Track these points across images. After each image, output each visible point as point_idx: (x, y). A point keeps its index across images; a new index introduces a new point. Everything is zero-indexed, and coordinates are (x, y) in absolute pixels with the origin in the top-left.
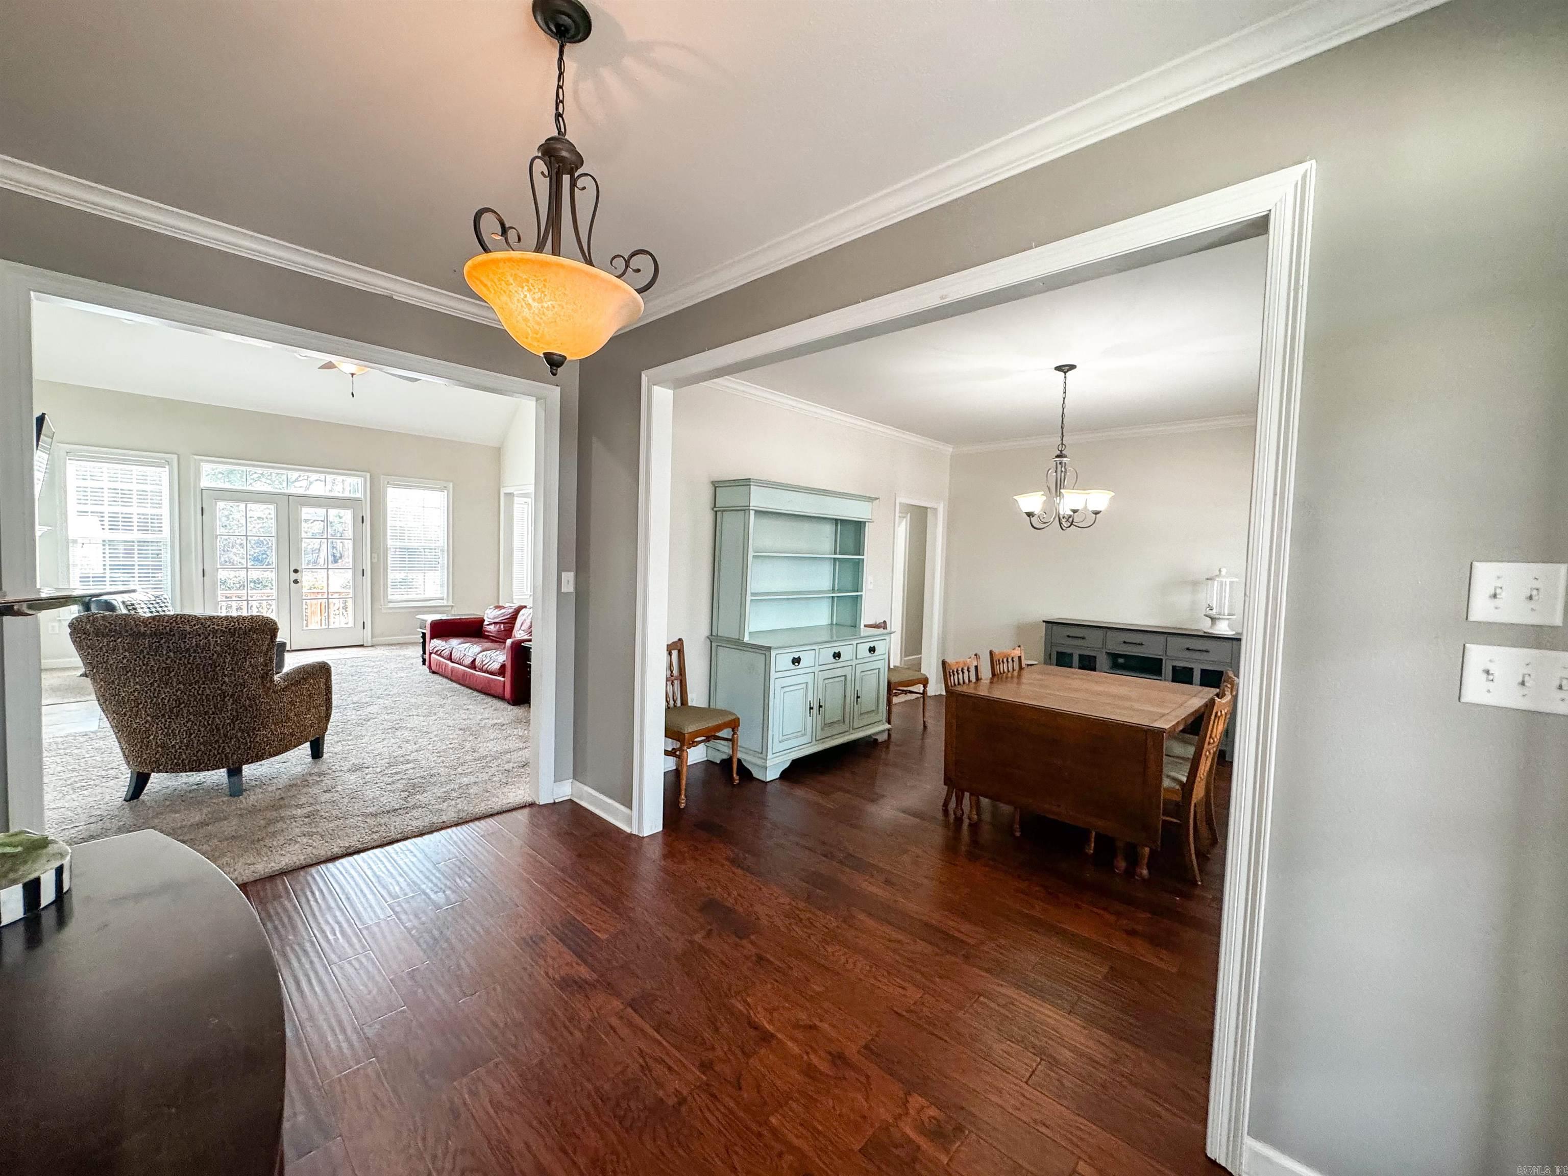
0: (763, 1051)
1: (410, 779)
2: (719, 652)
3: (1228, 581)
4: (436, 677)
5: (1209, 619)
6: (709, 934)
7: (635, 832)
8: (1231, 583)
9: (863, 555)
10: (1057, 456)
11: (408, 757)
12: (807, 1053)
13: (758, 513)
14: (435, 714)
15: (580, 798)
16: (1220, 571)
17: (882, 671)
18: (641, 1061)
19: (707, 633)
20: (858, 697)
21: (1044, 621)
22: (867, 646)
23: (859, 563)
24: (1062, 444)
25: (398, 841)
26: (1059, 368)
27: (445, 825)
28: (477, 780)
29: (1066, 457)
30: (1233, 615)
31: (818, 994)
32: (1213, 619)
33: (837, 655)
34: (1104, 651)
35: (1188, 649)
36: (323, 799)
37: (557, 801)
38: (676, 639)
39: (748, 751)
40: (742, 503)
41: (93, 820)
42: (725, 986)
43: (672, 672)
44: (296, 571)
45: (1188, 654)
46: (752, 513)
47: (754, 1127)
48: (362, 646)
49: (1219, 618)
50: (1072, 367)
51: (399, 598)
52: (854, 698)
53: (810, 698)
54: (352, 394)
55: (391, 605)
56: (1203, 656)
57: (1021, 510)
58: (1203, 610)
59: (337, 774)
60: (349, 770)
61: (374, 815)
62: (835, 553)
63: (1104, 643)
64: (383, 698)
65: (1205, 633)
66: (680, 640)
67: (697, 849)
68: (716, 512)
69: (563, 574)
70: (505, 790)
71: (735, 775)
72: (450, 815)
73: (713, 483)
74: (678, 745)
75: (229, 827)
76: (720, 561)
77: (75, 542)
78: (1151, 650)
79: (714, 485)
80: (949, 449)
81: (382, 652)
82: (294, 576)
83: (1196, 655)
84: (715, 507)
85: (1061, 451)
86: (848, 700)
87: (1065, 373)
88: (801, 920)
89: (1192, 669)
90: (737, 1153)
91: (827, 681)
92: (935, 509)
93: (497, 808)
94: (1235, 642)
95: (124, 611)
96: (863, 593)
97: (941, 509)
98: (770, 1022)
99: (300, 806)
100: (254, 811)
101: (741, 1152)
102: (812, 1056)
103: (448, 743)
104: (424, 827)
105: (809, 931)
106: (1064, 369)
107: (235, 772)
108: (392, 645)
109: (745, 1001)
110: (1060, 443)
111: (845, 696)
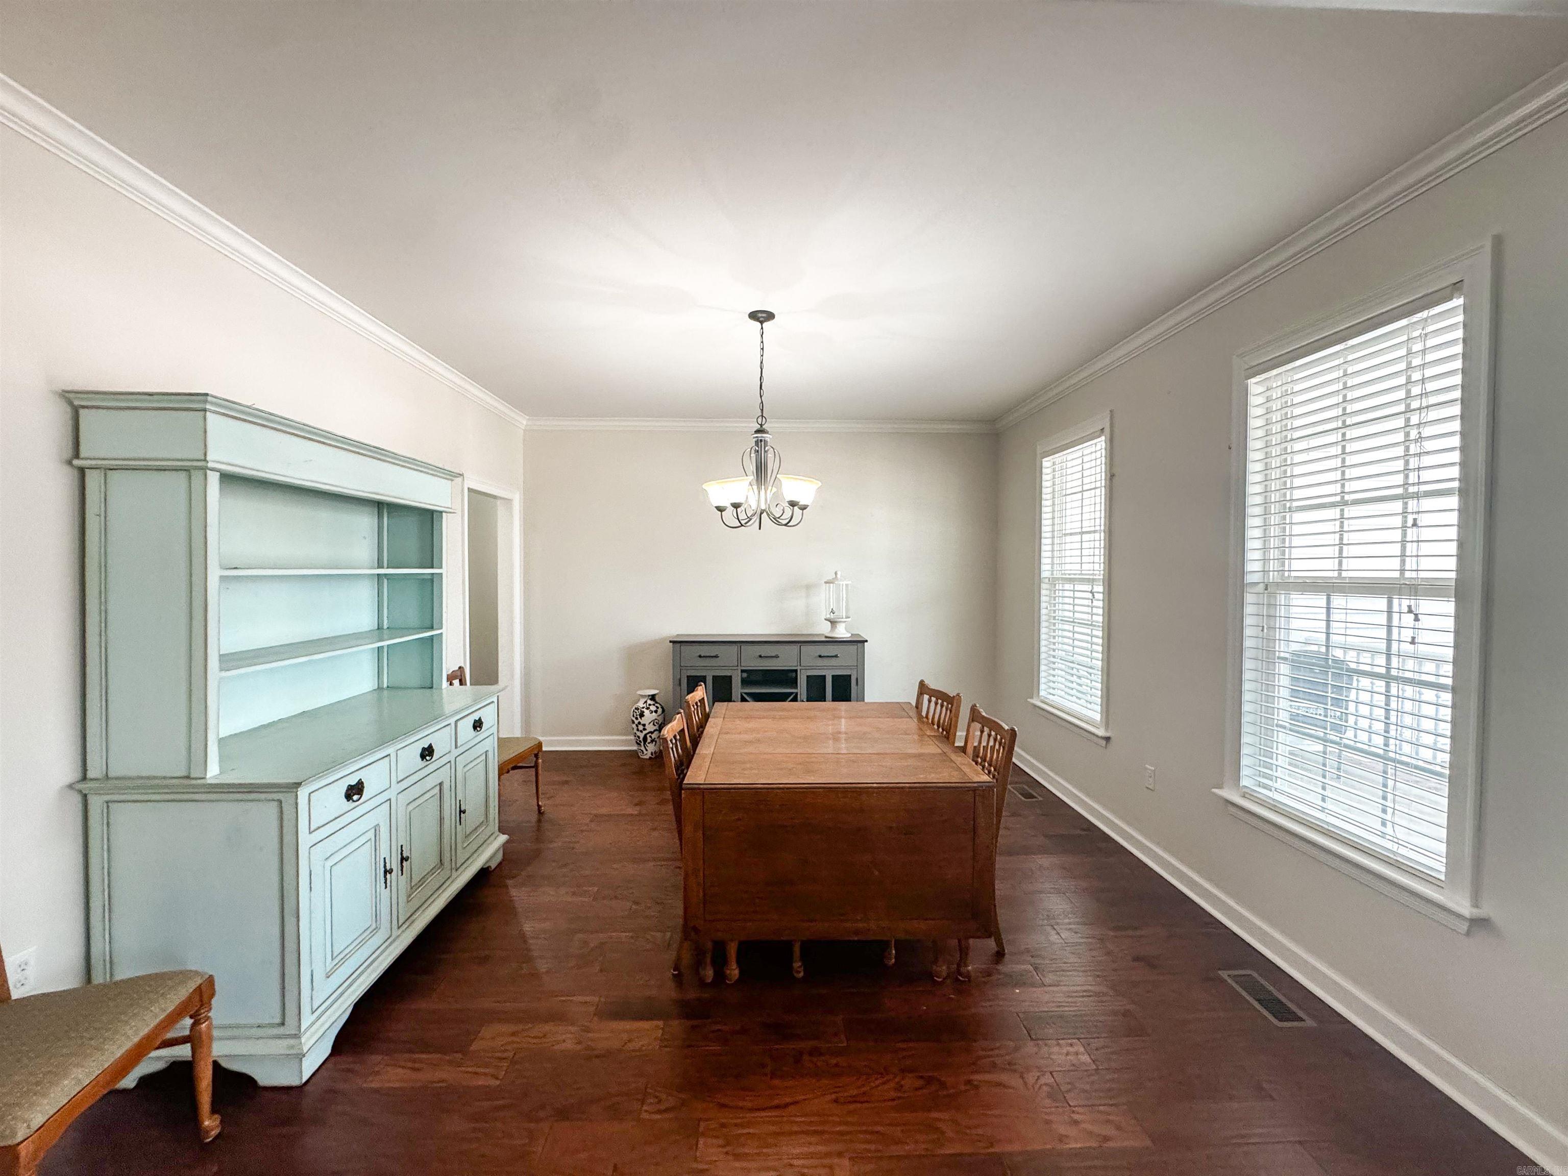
2: (115, 815)
3: (845, 583)
5: (829, 623)
8: (847, 585)
9: (441, 567)
10: (757, 431)
13: (228, 478)
16: (836, 573)
17: (490, 755)
20: (462, 812)
21: (670, 642)
22: (470, 721)
23: (432, 581)
24: (762, 416)
26: (754, 316)
29: (767, 432)
30: (849, 618)
32: (833, 623)
33: (427, 753)
34: (740, 668)
35: (820, 656)
39: (236, 1031)
40: (186, 451)
45: (820, 662)
46: (213, 479)
49: (840, 622)
50: (770, 316)
52: (454, 812)
53: (384, 852)
56: (833, 662)
57: (710, 502)
58: (824, 614)
62: (380, 566)
63: (739, 659)
65: (826, 637)
68: (82, 471)
71: (207, 1113)
73: (67, 398)
78: (785, 661)
79: (70, 403)
80: (523, 421)
83: (826, 662)
84: (77, 455)
85: (761, 425)
86: (447, 822)
87: (761, 323)
89: (825, 676)
91: (411, 807)
92: (508, 501)
94: (859, 645)
96: (443, 631)
97: (517, 499)
106: (761, 317)
110: (761, 414)
111: (441, 819)
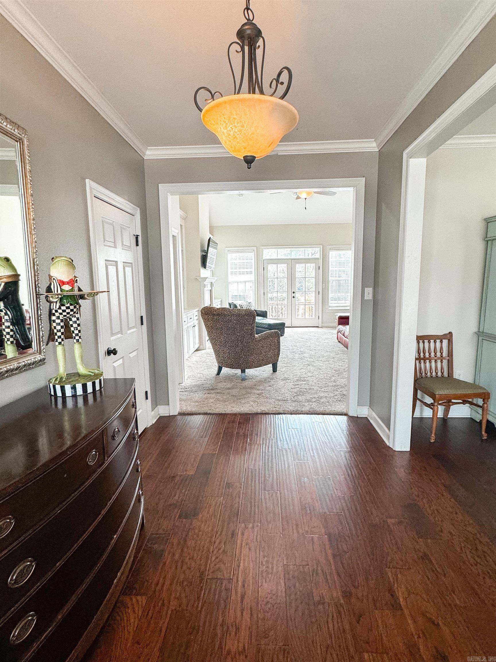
0: (387, 612)
1: (301, 388)
2: (484, 344)
4: (339, 344)
6: (400, 523)
7: (391, 446)
11: (306, 379)
12: (419, 637)
14: (329, 361)
15: (371, 418)
18: (315, 567)
19: (476, 330)
25: (281, 414)
27: (302, 413)
28: (327, 396)
31: (456, 605)
36: (267, 389)
37: (359, 416)
38: (447, 332)
41: (206, 379)
42: (389, 558)
43: (442, 354)
44: (294, 293)
47: (352, 650)
48: (318, 327)
51: (334, 305)
54: (306, 208)
55: (330, 308)
59: (277, 380)
60: (282, 379)
61: (279, 400)
64: (312, 351)
66: (450, 333)
67: (425, 469)
68: (487, 241)
69: (366, 289)
70: (337, 404)
71: (483, 433)
72: (306, 409)
73: (485, 220)
74: (433, 401)
75: (234, 392)
76: (488, 277)
77: (230, 283)
81: (324, 330)
82: (293, 295)
84: (486, 237)
88: (477, 549)
90: (331, 654)
93: (328, 411)
95: (240, 308)
98: (405, 599)
99: (258, 390)
100: (245, 388)
101: (335, 656)
102: (421, 641)
103: (325, 375)
104: (293, 411)
105: (479, 560)
107: (243, 371)
108: (329, 327)
109: (396, 575)
